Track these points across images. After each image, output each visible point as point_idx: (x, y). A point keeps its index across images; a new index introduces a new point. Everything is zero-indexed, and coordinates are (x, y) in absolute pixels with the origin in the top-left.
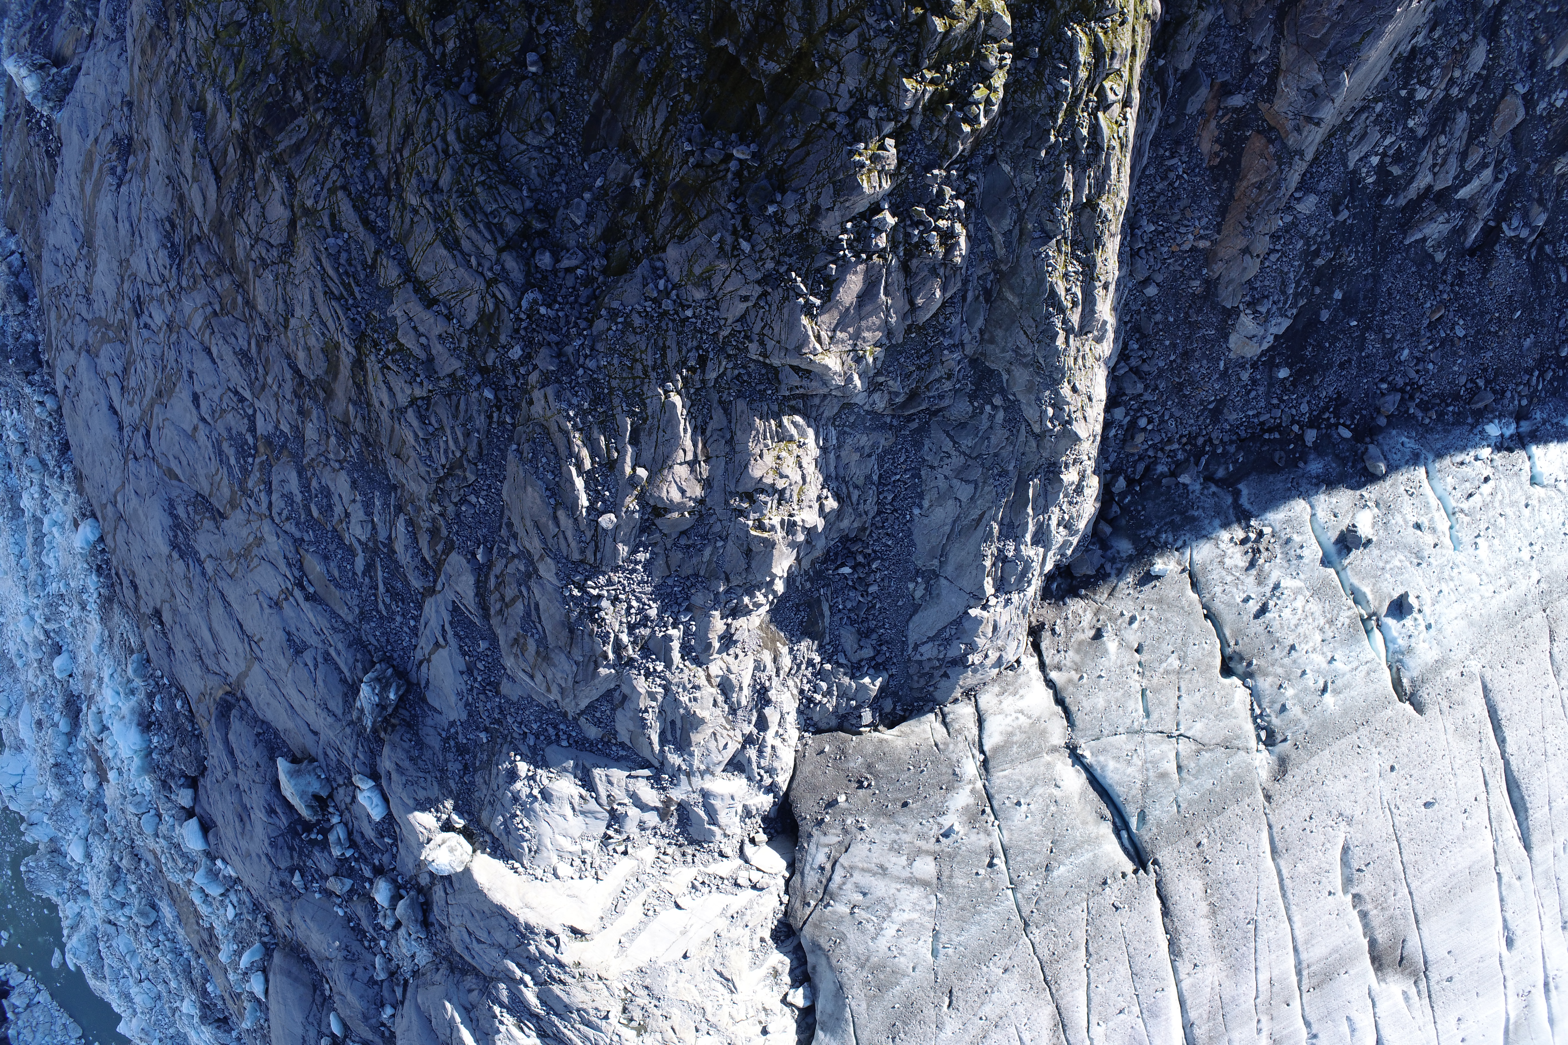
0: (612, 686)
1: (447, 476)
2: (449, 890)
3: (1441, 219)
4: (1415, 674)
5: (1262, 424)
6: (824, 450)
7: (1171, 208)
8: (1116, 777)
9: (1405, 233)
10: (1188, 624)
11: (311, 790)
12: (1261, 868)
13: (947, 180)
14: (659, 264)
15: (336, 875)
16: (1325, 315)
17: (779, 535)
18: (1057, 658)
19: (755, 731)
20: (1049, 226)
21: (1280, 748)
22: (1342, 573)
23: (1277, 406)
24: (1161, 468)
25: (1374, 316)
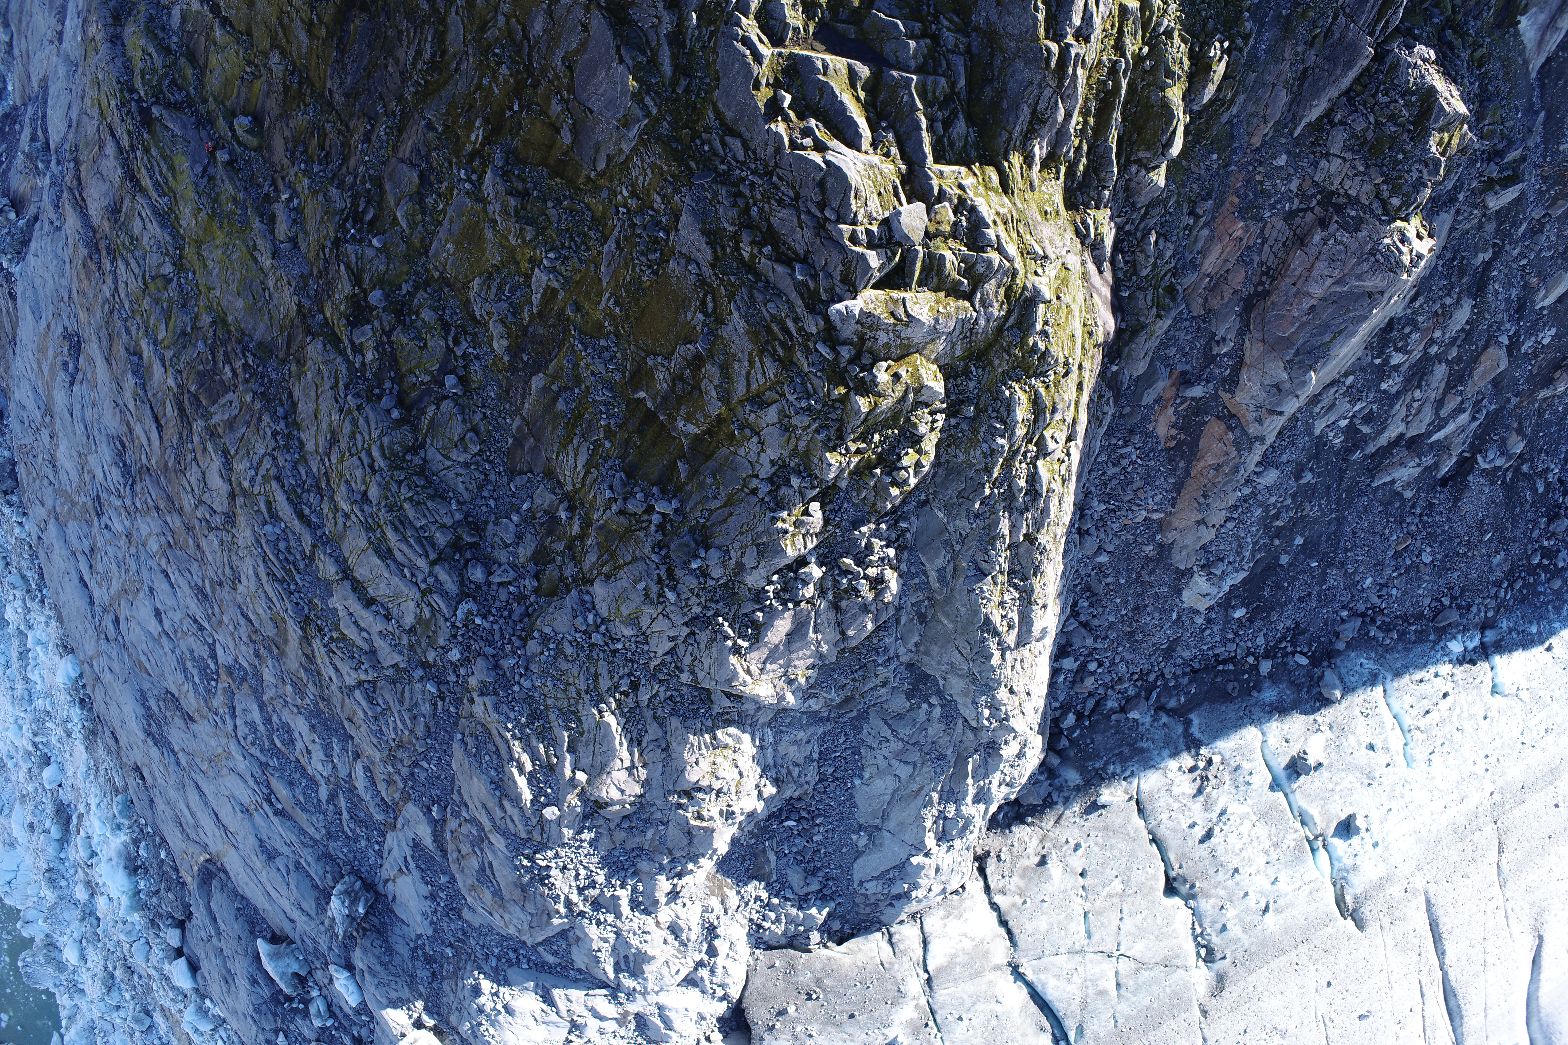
0: (566, 931)
1: (398, 747)
3: (1412, 464)
4: (1358, 891)
5: (1217, 656)
6: (761, 748)
7: (1123, 490)
8: (1057, 993)
9: (1373, 478)
10: (1133, 850)
11: (291, 970)
13: (876, 533)
14: (587, 598)
16: (1284, 559)
17: (719, 822)
18: (1002, 883)
19: (706, 958)
20: (984, 565)
21: (1219, 965)
22: (1291, 796)
23: (1232, 641)
24: (1111, 704)
25: (1336, 555)
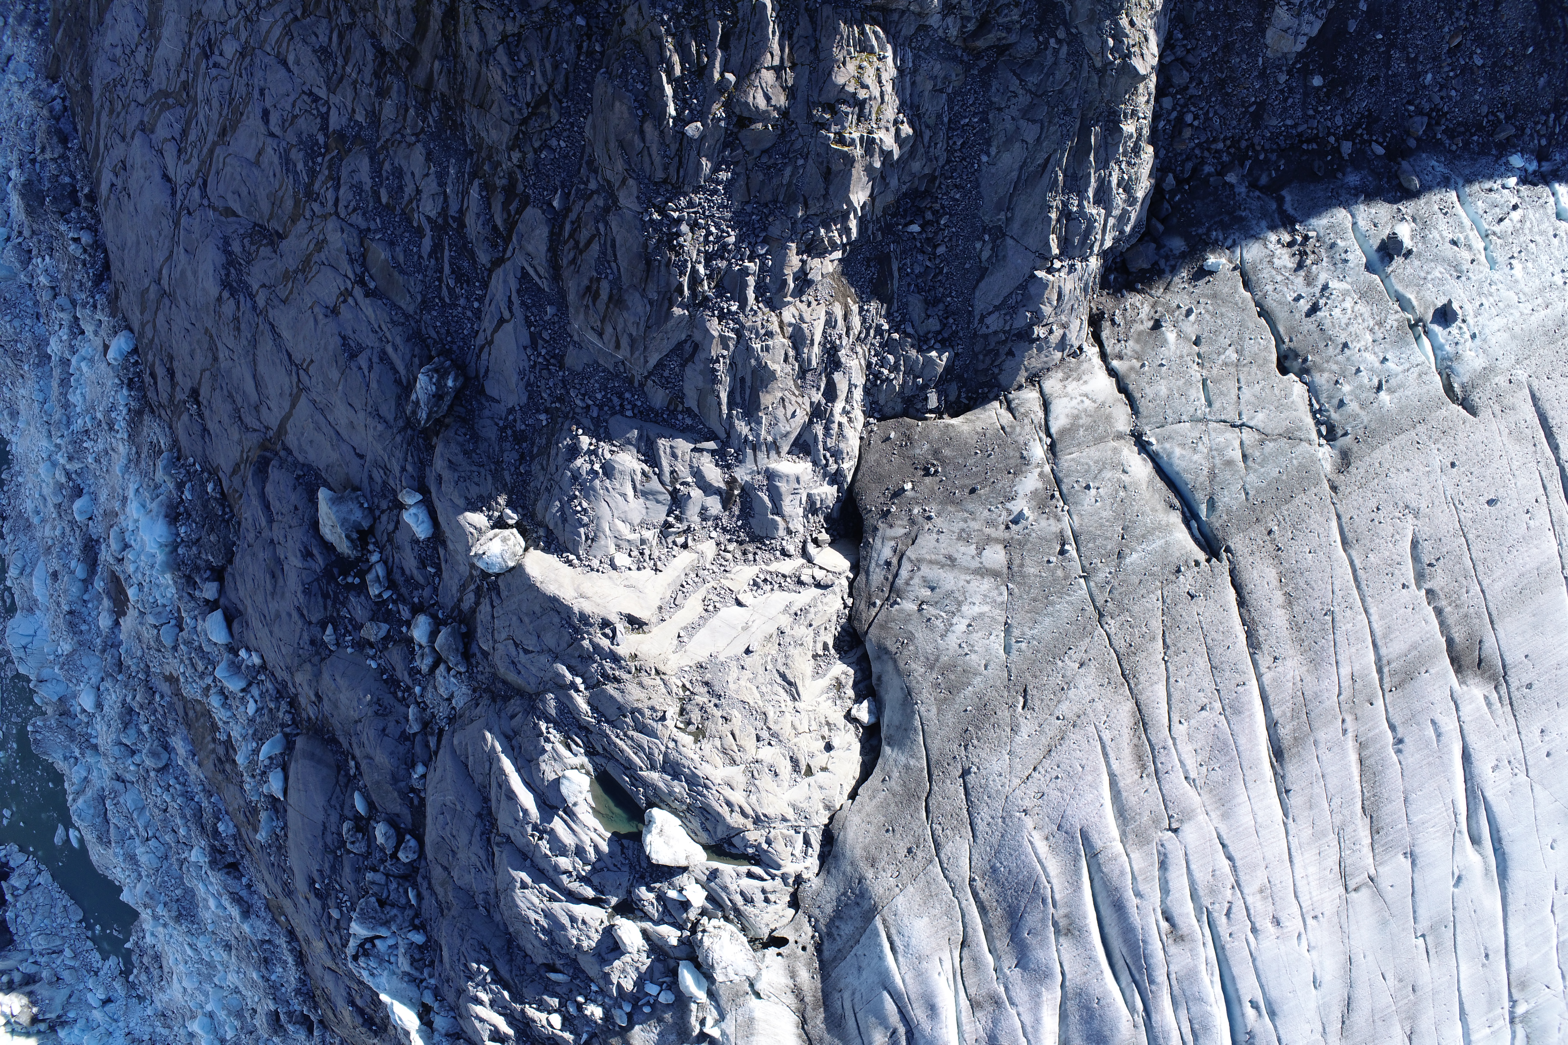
0: (683, 337)
1: (529, 117)
2: (496, 602)
4: (1465, 380)
5: (1300, 135)
6: (901, 72)
8: (1183, 464)
10: (1243, 320)
11: (353, 518)
12: (1334, 557)
15: (371, 619)
16: (1352, 25)
17: (858, 152)
18: (1118, 348)
19: (823, 401)
21: (1342, 442)
22: (1387, 281)
23: (1314, 117)
24: (1208, 169)
